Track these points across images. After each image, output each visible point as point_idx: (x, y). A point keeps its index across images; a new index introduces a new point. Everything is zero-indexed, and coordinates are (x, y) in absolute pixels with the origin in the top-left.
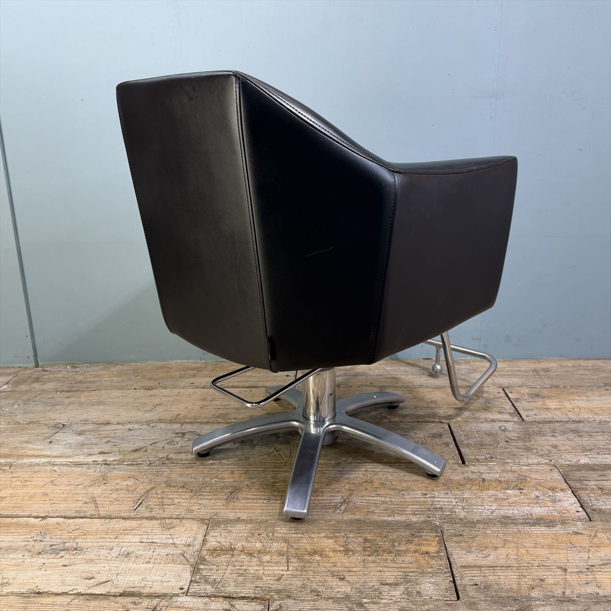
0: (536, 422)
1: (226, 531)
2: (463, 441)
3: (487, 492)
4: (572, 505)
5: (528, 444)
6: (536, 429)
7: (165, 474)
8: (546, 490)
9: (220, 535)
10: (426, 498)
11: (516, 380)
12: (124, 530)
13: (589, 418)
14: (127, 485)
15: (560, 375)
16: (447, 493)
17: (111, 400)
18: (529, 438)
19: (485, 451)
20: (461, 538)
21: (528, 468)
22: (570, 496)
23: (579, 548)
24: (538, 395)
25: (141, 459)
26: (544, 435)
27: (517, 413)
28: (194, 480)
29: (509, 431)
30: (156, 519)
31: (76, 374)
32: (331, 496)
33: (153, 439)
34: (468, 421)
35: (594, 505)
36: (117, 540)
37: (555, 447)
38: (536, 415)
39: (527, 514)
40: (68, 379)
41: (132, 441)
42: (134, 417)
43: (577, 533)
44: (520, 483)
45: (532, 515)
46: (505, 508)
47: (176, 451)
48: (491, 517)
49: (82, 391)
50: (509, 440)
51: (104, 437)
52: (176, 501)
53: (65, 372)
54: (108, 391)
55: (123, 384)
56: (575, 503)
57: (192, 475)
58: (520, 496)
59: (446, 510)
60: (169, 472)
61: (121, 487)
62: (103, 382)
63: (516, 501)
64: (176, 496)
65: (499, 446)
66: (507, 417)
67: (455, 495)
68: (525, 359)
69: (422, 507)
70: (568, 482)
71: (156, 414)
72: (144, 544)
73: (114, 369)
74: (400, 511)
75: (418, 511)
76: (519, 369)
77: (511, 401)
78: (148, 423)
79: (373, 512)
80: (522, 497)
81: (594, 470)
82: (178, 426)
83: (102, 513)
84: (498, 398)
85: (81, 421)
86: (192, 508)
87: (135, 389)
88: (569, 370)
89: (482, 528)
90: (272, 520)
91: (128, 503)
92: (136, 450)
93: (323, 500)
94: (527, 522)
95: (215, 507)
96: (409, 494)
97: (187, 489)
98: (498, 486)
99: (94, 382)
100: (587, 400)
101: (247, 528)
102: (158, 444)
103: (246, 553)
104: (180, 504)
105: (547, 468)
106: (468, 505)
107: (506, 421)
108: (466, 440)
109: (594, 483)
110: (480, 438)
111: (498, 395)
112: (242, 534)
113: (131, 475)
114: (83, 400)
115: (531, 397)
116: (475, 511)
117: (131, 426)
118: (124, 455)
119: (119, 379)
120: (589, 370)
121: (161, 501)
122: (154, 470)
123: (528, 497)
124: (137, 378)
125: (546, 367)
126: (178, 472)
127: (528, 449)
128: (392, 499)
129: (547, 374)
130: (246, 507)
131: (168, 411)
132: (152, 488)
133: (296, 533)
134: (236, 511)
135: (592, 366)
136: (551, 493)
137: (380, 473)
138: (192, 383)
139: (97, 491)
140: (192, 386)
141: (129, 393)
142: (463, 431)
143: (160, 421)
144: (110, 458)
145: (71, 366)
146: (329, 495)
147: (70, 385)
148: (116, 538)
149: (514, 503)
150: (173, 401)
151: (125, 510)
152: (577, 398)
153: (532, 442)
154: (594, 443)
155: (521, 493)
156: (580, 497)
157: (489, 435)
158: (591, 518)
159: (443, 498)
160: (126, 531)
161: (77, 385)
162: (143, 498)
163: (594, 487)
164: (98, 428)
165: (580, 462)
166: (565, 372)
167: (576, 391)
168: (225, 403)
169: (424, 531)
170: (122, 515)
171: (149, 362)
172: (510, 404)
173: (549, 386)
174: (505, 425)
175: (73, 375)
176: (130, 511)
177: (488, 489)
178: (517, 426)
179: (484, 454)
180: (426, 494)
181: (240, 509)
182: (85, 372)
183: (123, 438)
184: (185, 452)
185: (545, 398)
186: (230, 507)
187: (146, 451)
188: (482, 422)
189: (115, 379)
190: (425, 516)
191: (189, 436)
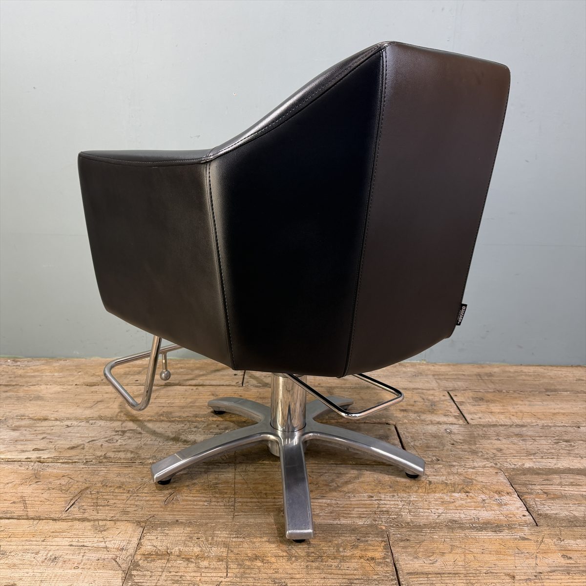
0: (480, 425)
1: (163, 534)
2: (409, 443)
3: (433, 495)
4: (518, 509)
5: (473, 447)
6: (481, 433)
7: (102, 473)
8: (492, 493)
9: (157, 538)
10: (372, 500)
11: (460, 384)
12: (53, 532)
13: (532, 423)
14: (60, 484)
15: (502, 380)
16: (393, 496)
17: (50, 396)
18: (474, 441)
19: (431, 454)
20: (408, 543)
21: (474, 470)
22: (516, 499)
23: (526, 554)
24: (482, 399)
25: (77, 457)
26: (489, 438)
27: (462, 416)
28: (131, 480)
29: (455, 434)
30: (89, 520)
31: (17, 368)
32: (275, 498)
33: (91, 437)
34: (415, 423)
35: (540, 510)
36: (44, 543)
37: (500, 450)
38: (480, 418)
39: (474, 518)
40: (7, 372)
41: (69, 438)
42: (73, 413)
43: (524, 539)
44: (466, 486)
45: (478, 519)
46: (451, 511)
47: (115, 450)
48: (437, 521)
49: (21, 386)
50: (455, 443)
51: (40, 434)
52: (112, 502)
53: (5, 366)
54: (48, 387)
55: (63, 379)
56: (521, 507)
57: (130, 475)
58: (466, 499)
59: (393, 513)
60: (105, 471)
61: (53, 487)
62: (44, 376)
63: (462, 504)
64: (112, 497)
65: (445, 448)
66: (452, 420)
67: (401, 498)
68: (469, 363)
69: (368, 509)
70: (514, 486)
71: (96, 411)
72: (74, 547)
73: (56, 364)
74: (346, 514)
75: (364, 514)
76: (463, 373)
77: (456, 404)
78: (87, 420)
79: (318, 515)
80: (469, 500)
81: (538, 474)
82: (119, 423)
83: (31, 514)
84: (444, 401)
85: (17, 416)
86: (128, 509)
87: (76, 385)
88: (511, 375)
89: (429, 533)
90: (212, 523)
91: (60, 503)
92: (73, 448)
93: (267, 502)
94: (474, 527)
95: (152, 509)
96: (355, 496)
97: (124, 489)
98: (445, 489)
99: (34, 377)
100: (530, 405)
101: (185, 531)
102: (97, 441)
103: (183, 558)
104: (115, 505)
105: (494, 471)
106: (415, 508)
107: (452, 424)
108: (412, 441)
109: (539, 487)
110: (426, 440)
111: (443, 398)
112: (180, 537)
113: (65, 473)
114: (21, 394)
115: (476, 401)
116: (422, 514)
117: (69, 423)
118: (60, 452)
119: (61, 374)
120: (531, 376)
121: (95, 501)
122: (90, 469)
123: (475, 500)
124: (80, 373)
125: (489, 372)
126: (115, 472)
127: (474, 452)
128: (338, 502)
129: (490, 378)
130: (186, 509)
131: (110, 408)
132: (87, 488)
133: (238, 537)
134: (175, 513)
135: (533, 372)
136: (497, 497)
137: (326, 474)
138: (136, 381)
139: (27, 490)
140: (136, 383)
141: (69, 389)
142: (409, 433)
143: (101, 418)
144: (45, 455)
145: (12, 359)
146: (273, 497)
147: (8, 379)
148: (43, 541)
149: (460, 506)
150: (115, 398)
151: (56, 511)
152: (520, 402)
153: (477, 446)
154: (538, 447)
155: (467, 496)
156: (526, 502)
157: (435, 437)
158: (538, 523)
159: (389, 501)
160: (55, 534)
161: (16, 379)
162: (77, 498)
163: (539, 491)
164: (34, 424)
165: (525, 466)
166: (508, 377)
167: (519, 395)
168: (169, 402)
169: (370, 535)
170: (52, 516)
171: (93, 359)
172: (456, 407)
173: (492, 391)
174: (451, 427)
175: (13, 369)
176: (61, 512)
177: (435, 492)
178: (462, 429)
179: (430, 456)
180: (372, 497)
181: (179, 511)
182: (26, 366)
183: (60, 435)
184: (124, 451)
185: (489, 401)
186: (168, 509)
187: (83, 448)
188: (427, 424)
189: (56, 374)
190: (371, 519)
191: (129, 434)
